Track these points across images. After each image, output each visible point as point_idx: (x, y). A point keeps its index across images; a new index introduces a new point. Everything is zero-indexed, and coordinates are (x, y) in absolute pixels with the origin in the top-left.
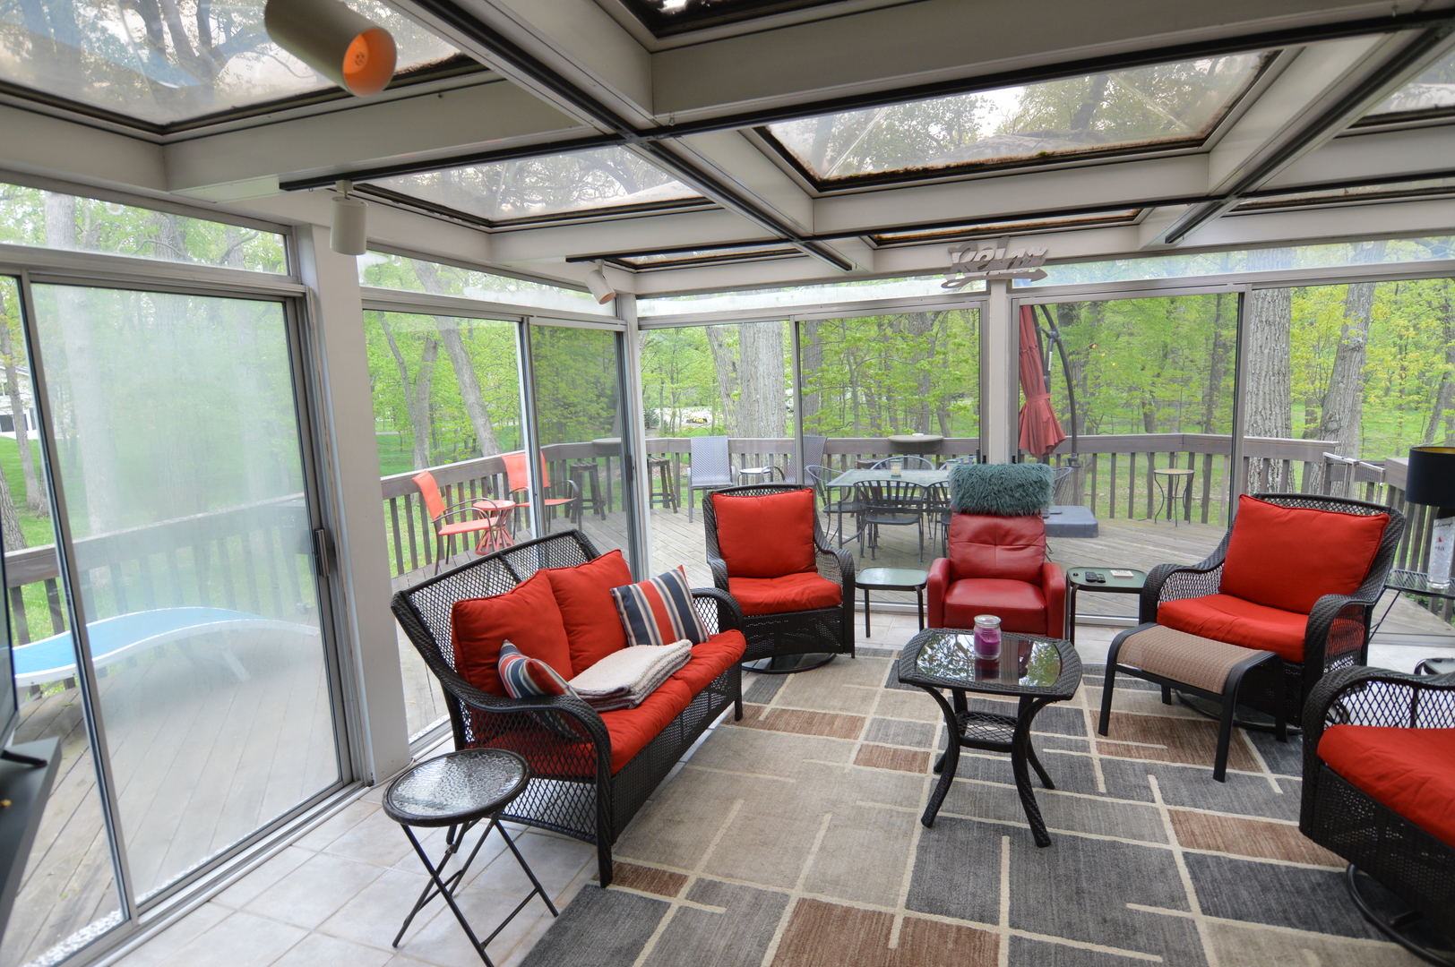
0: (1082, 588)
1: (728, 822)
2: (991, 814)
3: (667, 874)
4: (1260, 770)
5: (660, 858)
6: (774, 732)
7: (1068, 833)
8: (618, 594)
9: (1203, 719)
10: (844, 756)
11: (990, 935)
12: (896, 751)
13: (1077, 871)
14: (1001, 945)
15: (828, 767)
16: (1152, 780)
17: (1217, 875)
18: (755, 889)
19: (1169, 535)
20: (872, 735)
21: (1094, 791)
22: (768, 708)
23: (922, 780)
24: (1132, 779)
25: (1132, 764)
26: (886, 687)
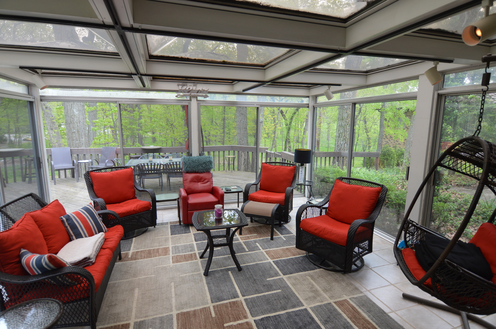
0: (225, 193)
1: (136, 298)
2: (222, 266)
3: (120, 326)
4: (279, 235)
5: (114, 321)
6: (137, 260)
7: (245, 265)
8: (64, 219)
9: (261, 225)
10: (168, 262)
11: (239, 301)
12: (184, 255)
13: (252, 275)
14: (243, 303)
15: (164, 267)
16: (257, 244)
17: (282, 264)
18: (159, 317)
19: (231, 175)
20: (174, 252)
21: (246, 251)
22: (130, 252)
23: (197, 262)
24: (253, 245)
25: (251, 241)
26: (171, 235)
